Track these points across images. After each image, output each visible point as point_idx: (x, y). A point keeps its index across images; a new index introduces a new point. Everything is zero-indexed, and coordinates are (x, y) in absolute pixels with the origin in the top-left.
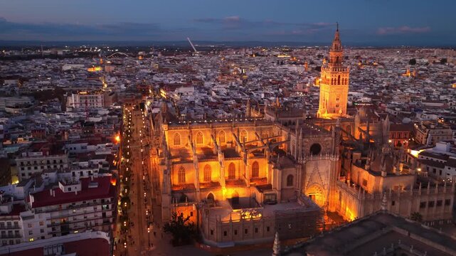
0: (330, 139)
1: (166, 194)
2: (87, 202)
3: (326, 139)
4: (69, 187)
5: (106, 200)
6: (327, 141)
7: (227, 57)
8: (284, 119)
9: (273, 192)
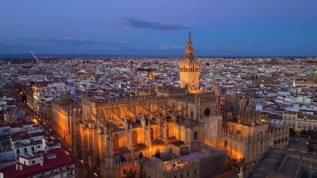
0: (216, 104)
1: (110, 157)
2: (55, 171)
3: (213, 105)
4: (33, 160)
5: (70, 167)
6: (214, 106)
7: (65, 64)
8: (174, 94)
9: (186, 146)
